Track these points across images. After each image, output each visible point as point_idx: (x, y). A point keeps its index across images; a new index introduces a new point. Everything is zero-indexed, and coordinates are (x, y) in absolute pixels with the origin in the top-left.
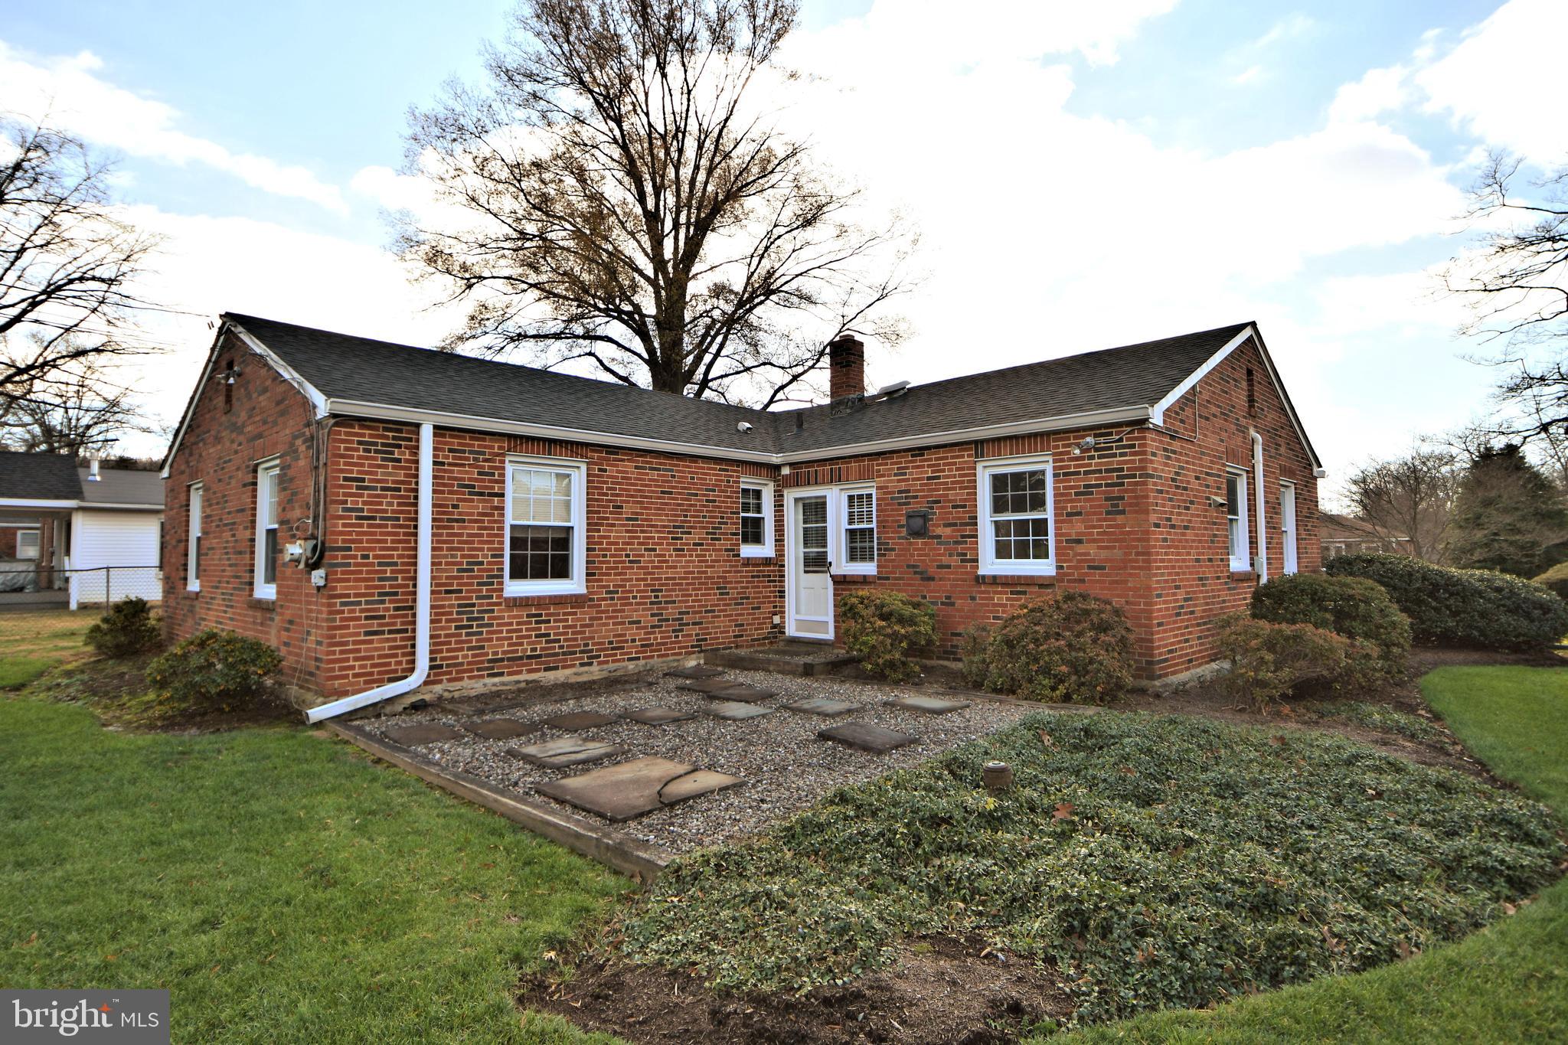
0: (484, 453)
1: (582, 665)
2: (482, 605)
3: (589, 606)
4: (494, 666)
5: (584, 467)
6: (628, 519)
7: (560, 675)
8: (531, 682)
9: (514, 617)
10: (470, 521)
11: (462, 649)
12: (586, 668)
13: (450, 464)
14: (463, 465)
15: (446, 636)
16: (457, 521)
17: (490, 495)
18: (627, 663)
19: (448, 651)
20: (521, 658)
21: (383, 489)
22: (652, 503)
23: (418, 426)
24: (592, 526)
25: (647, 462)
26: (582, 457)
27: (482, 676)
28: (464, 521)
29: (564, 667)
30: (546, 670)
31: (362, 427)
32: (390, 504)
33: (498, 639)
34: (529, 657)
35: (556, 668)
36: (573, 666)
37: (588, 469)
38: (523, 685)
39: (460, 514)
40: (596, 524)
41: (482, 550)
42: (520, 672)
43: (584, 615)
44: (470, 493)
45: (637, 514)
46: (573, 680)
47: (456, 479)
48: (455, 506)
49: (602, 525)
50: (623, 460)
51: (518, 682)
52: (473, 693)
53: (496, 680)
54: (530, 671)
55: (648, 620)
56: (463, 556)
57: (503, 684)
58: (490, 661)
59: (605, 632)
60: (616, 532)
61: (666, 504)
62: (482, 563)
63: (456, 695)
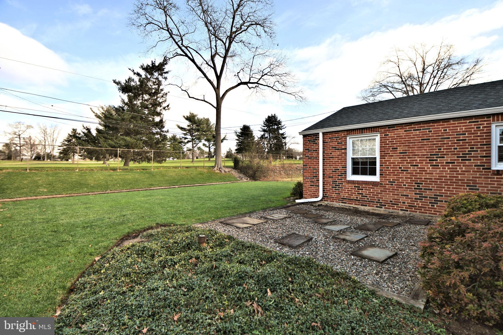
0: (339, 137)
1: (377, 207)
2: (339, 182)
3: (380, 186)
4: (343, 200)
5: (379, 135)
6: (400, 153)
7: (366, 208)
8: (355, 208)
9: (350, 186)
10: (335, 157)
11: (333, 193)
12: (378, 209)
13: (329, 142)
14: (333, 142)
15: (329, 189)
16: (331, 157)
17: (341, 149)
18: (400, 211)
19: (330, 193)
20: (353, 200)
21: (313, 151)
22: (415, 145)
23: (319, 133)
24: (382, 157)
25: (412, 128)
26: (376, 132)
27: (340, 202)
28: (333, 157)
29: (369, 206)
30: (361, 205)
31: (309, 137)
32: (315, 154)
33: (344, 192)
34: (355, 200)
35: (366, 206)
36: (373, 206)
37: (380, 136)
38: (352, 208)
39: (332, 155)
40: (383, 156)
41: (339, 165)
42: (352, 204)
43: (378, 189)
44: (335, 149)
45: (406, 150)
46: (371, 211)
47: (331, 146)
48: (331, 154)
49: (386, 156)
50: (398, 129)
51: (350, 207)
52: (336, 206)
53: (343, 204)
54: (355, 204)
55: (412, 195)
56: (333, 167)
57: (345, 206)
58: (342, 198)
59: (389, 197)
60: (394, 158)
61: (425, 145)
62: (339, 169)
63: (331, 205)
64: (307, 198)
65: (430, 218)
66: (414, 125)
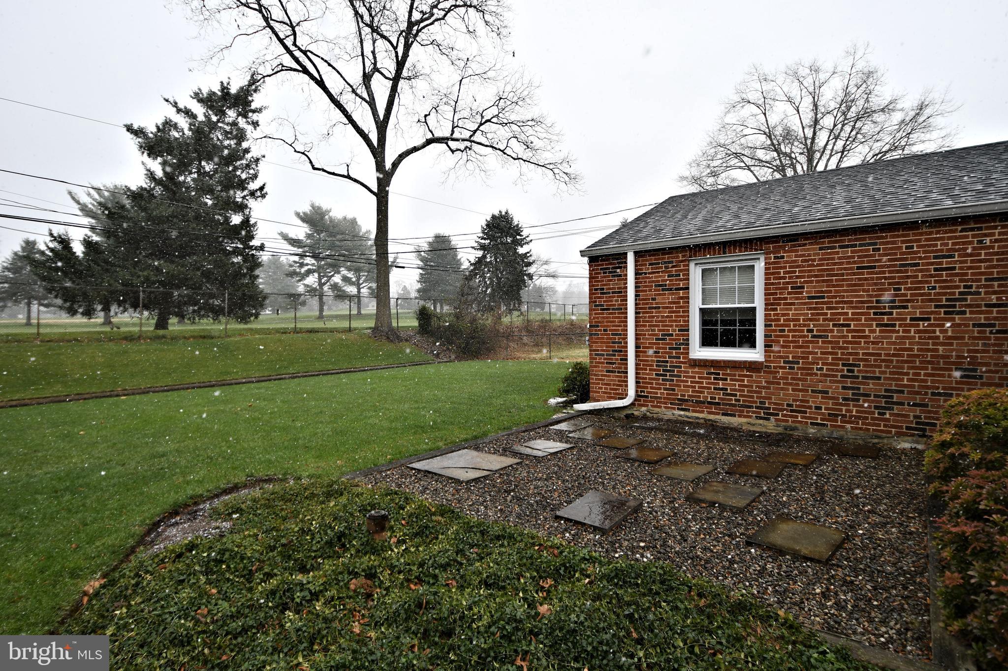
0: (672, 262)
1: (758, 418)
2: (671, 362)
3: (765, 372)
4: (682, 403)
5: (762, 258)
6: (809, 298)
7: (735, 421)
8: (710, 420)
9: (697, 373)
10: (664, 308)
11: (660, 389)
12: (761, 422)
13: (649, 273)
14: (658, 272)
15: (650, 379)
16: (655, 308)
17: (677, 289)
18: (809, 426)
19: (651, 388)
20: (703, 403)
21: (613, 293)
22: (843, 280)
23: (626, 254)
24: (769, 306)
25: (836, 242)
26: (756, 250)
27: (674, 409)
28: (659, 308)
29: (740, 416)
30: (723, 414)
31: (602, 260)
32: (616, 301)
33: (684, 386)
34: (709, 403)
35: (734, 416)
36: (750, 417)
37: (766, 258)
38: (702, 421)
39: (657, 303)
40: (772, 304)
41: (672, 326)
42: (702, 412)
43: (762, 379)
44: (663, 290)
45: (822, 292)
46: (747, 427)
47: (653, 282)
48: (653, 299)
49: (779, 304)
50: (805, 245)
51: (698, 418)
52: (666, 417)
53: (682, 413)
54: (710, 413)
55: (835, 389)
56: (660, 330)
57: (687, 417)
58: (679, 399)
59: (787, 395)
60: (796, 309)
61: (866, 279)
62: (672, 335)
63: (655, 416)
64: (598, 401)
65: (876, 441)
66: (841, 236)
